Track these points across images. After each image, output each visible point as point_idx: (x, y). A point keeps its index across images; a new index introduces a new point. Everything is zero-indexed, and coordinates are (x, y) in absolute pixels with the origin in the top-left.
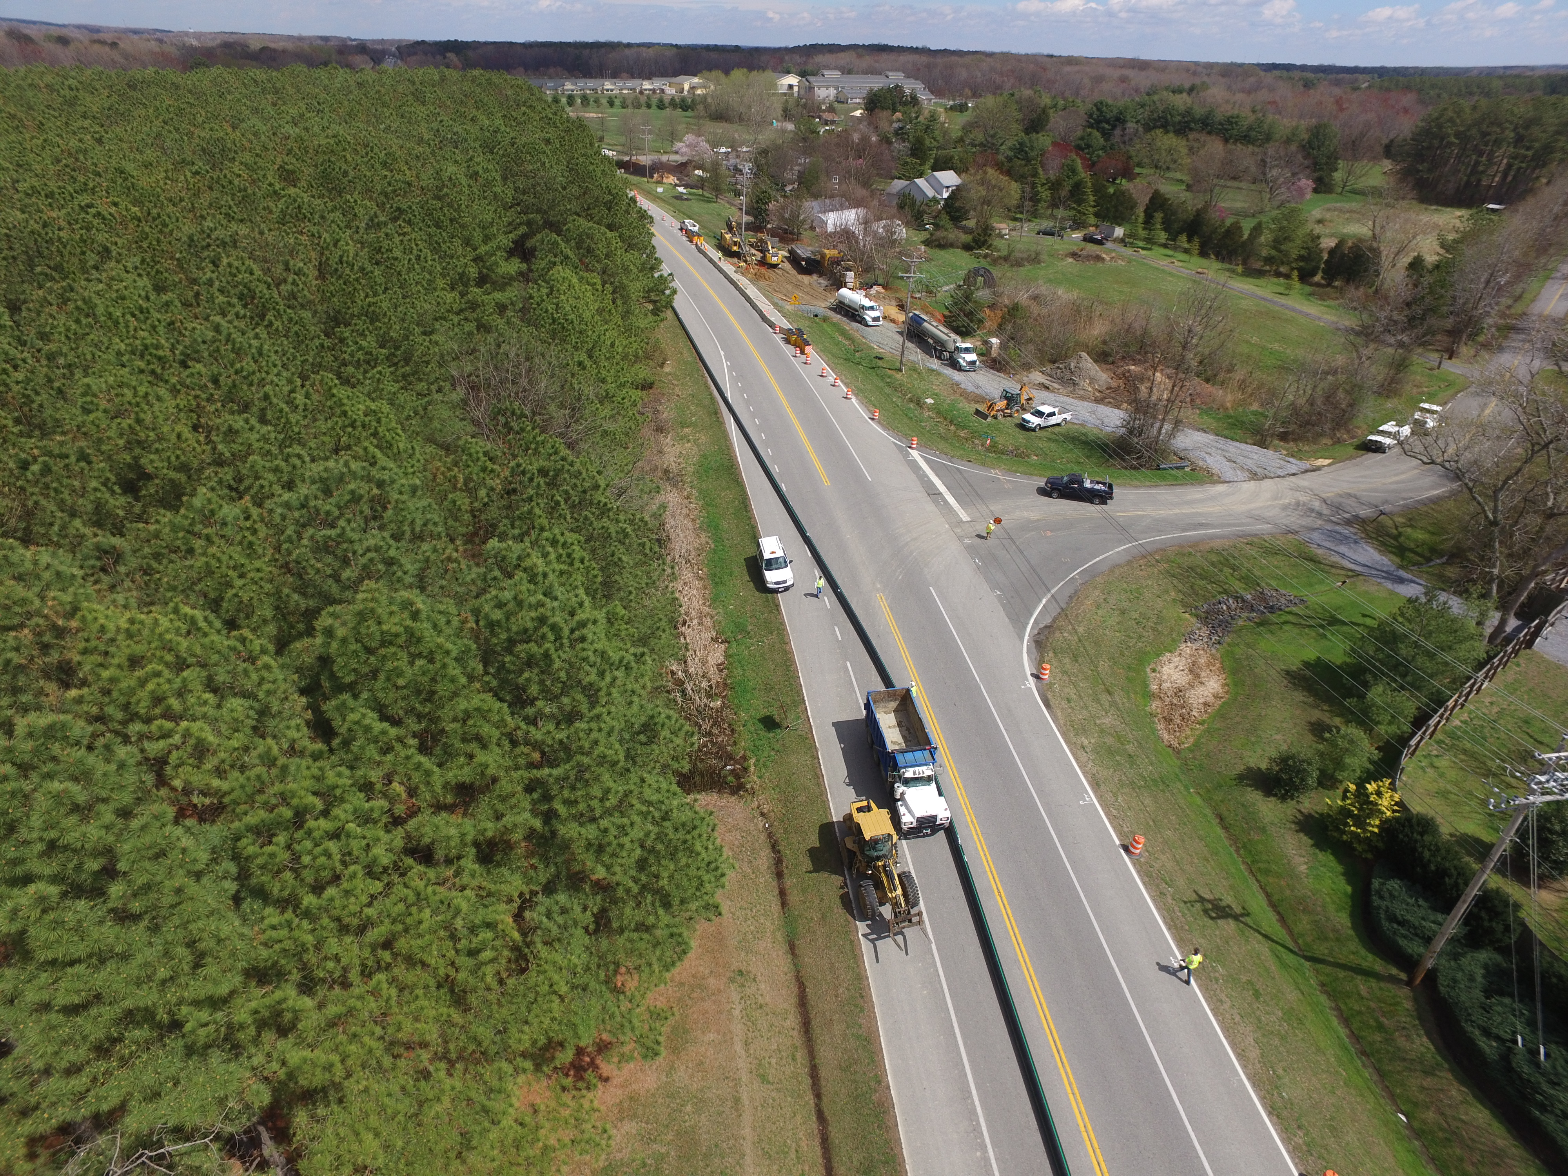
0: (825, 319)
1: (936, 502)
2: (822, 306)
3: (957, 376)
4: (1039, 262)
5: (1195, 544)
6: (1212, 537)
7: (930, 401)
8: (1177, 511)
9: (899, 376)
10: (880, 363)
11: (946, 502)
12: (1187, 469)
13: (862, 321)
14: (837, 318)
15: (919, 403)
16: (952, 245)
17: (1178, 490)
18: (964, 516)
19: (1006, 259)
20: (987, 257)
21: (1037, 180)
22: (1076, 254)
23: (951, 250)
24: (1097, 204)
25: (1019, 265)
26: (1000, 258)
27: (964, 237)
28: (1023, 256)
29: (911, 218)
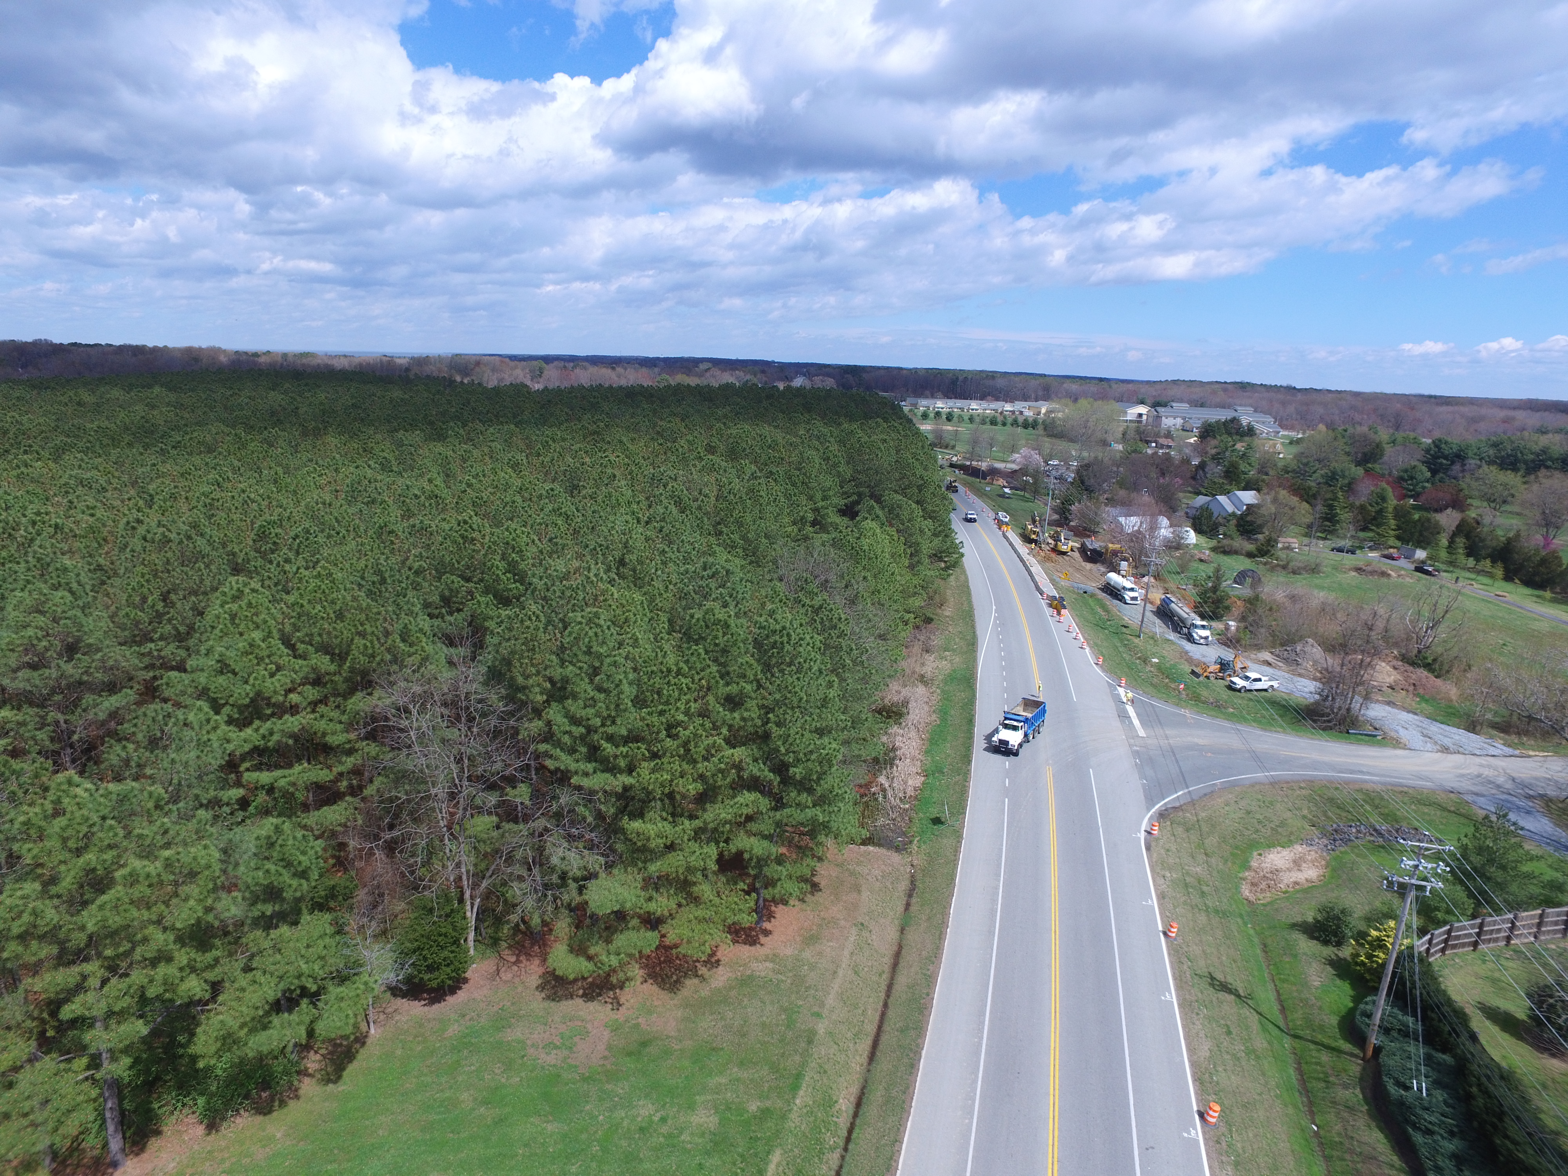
0: (1092, 596)
1: (1122, 722)
2: (1092, 586)
3: (1188, 646)
4: (1318, 572)
5: (1344, 783)
7: (1155, 660)
8: (1342, 760)
9: (1136, 641)
10: (1124, 630)
12: (1377, 738)
13: (1122, 599)
14: (1102, 595)
15: (1145, 660)
16: (1236, 553)
18: (1141, 733)
19: (1284, 567)
20: (1265, 564)
21: (1336, 504)
22: (1360, 569)
23: (1235, 557)
24: (1399, 528)
25: (1294, 573)
26: (1278, 565)
27: (1250, 547)
28: (1301, 565)
29: (1205, 528)
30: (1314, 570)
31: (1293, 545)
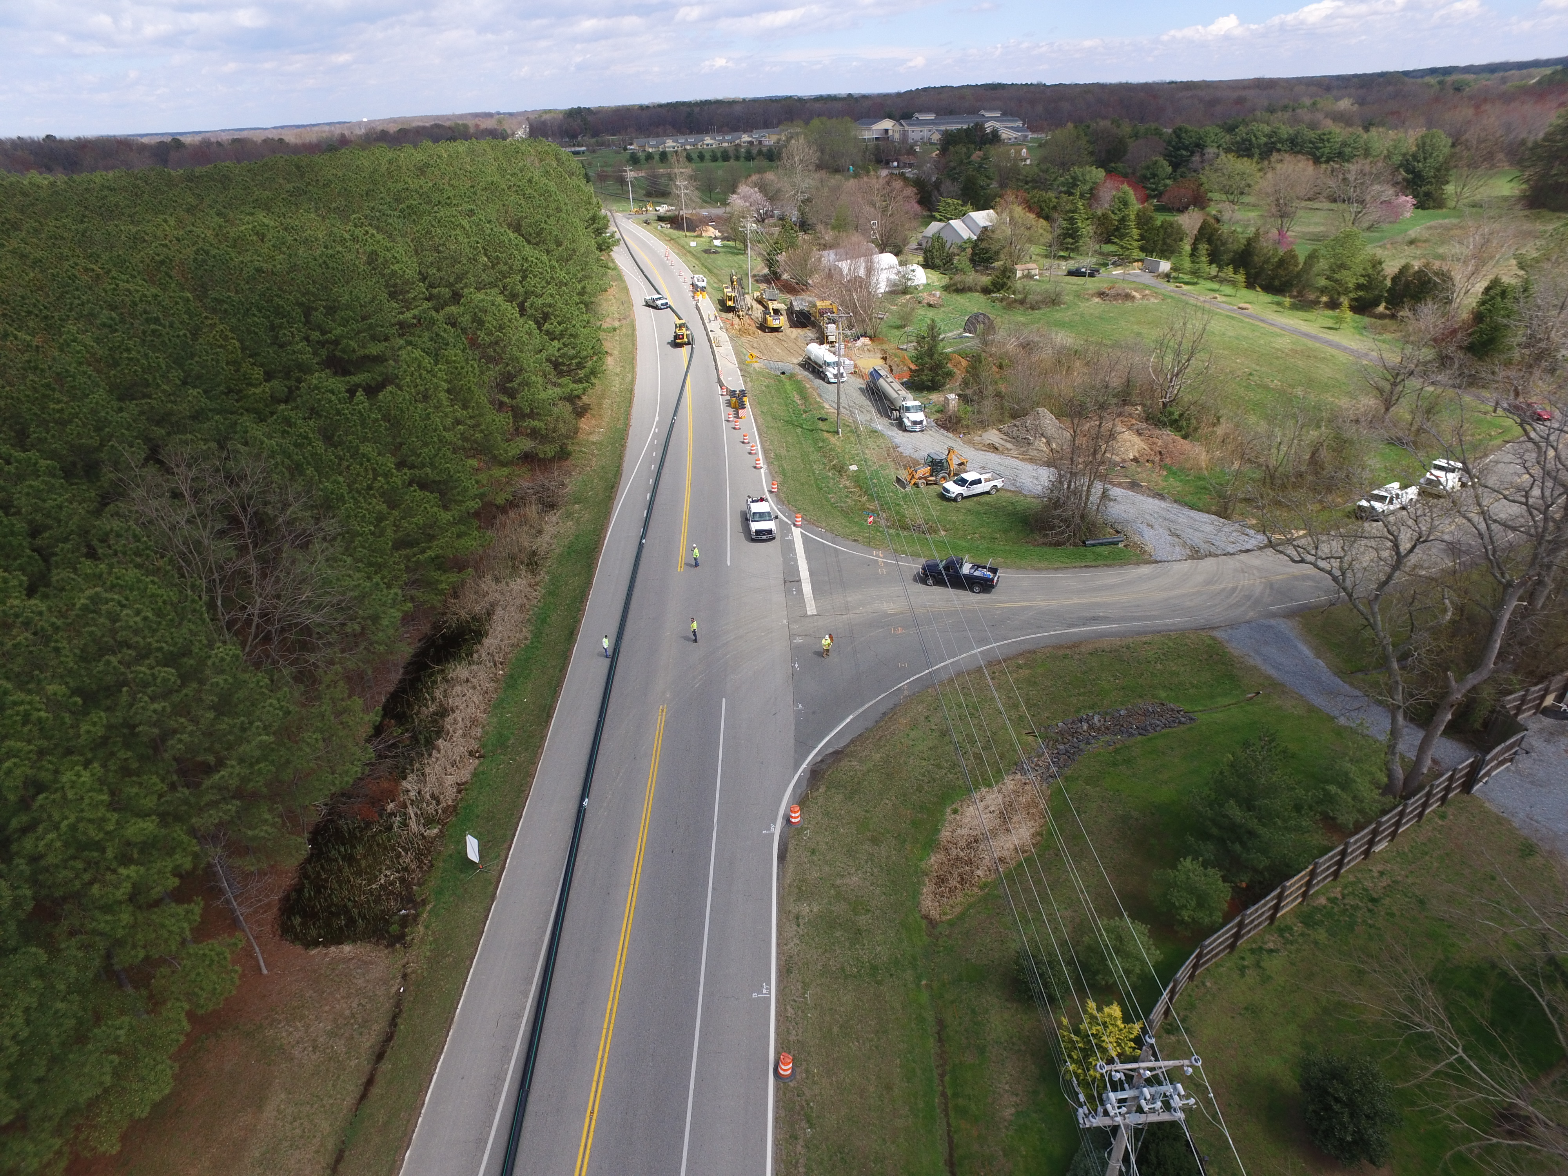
0: (792, 377)
1: (788, 592)
2: (792, 363)
3: (898, 436)
4: (1059, 304)
5: (1075, 645)
6: (1103, 635)
7: (854, 468)
8: (1076, 601)
9: (833, 440)
10: (821, 425)
11: (800, 591)
12: (1121, 545)
13: (823, 378)
14: (802, 374)
15: (840, 470)
16: (970, 289)
17: (1089, 574)
18: (811, 608)
19: (1022, 302)
20: (1002, 300)
21: (1076, 216)
22: (1103, 294)
23: (969, 295)
24: (1142, 237)
25: (1033, 308)
26: (1015, 301)
27: (985, 280)
28: (1039, 298)
29: (937, 262)
30: (1053, 301)
31: (1033, 272)
